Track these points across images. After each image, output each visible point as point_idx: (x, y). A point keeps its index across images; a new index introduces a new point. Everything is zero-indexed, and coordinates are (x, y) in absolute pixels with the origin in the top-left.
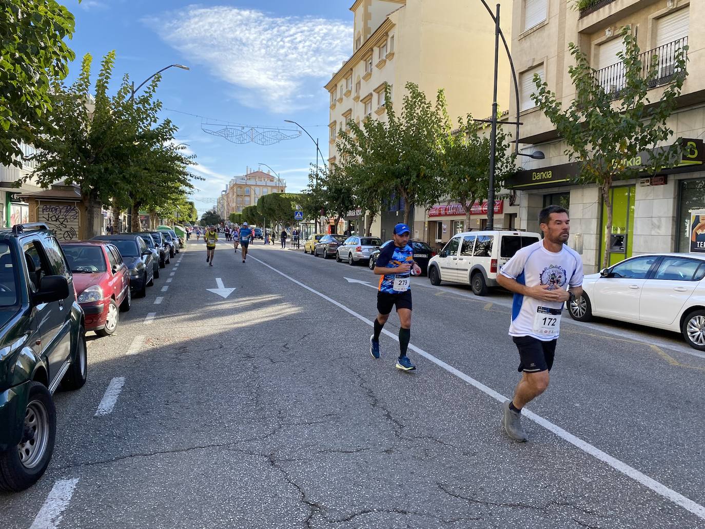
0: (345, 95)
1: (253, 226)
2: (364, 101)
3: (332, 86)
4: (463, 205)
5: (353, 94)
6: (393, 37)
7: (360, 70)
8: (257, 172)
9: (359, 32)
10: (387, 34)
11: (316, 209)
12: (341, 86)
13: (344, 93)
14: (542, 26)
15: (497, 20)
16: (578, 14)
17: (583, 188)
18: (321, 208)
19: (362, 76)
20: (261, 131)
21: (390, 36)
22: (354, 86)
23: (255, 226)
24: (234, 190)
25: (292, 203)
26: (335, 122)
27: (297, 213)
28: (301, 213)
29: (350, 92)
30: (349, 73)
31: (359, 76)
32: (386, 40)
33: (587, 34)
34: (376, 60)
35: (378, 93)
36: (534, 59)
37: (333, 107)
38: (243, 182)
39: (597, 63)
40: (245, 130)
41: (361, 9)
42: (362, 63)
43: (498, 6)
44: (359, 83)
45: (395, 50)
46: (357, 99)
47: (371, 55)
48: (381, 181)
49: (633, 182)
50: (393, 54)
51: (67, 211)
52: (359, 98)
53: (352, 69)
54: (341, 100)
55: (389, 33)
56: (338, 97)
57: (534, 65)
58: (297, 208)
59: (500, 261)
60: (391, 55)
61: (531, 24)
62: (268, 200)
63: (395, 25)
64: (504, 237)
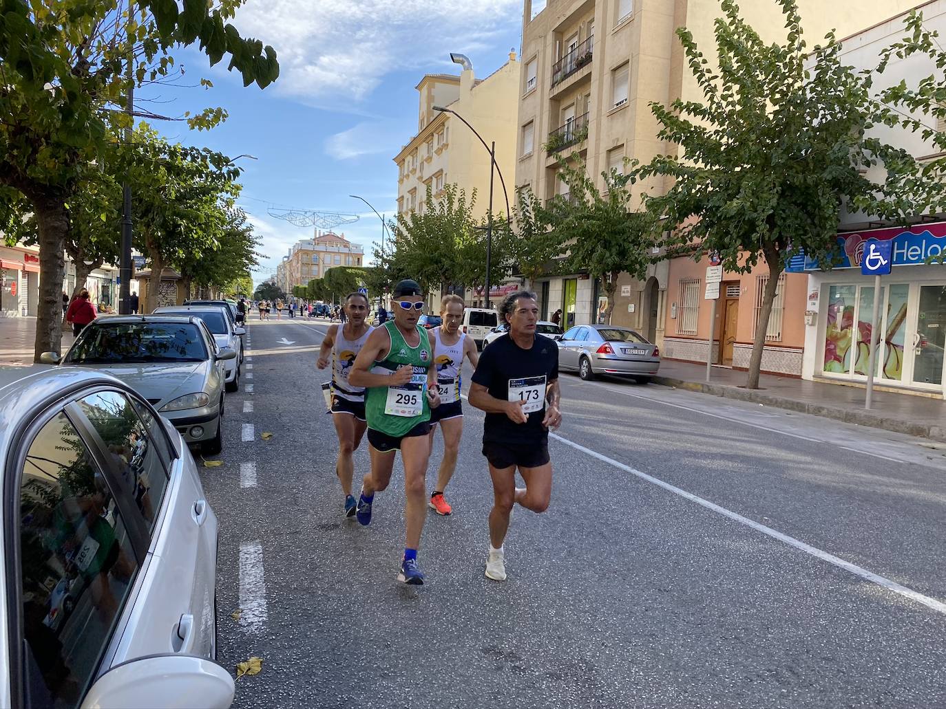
0: (411, 172)
1: (320, 302)
2: (426, 183)
3: (400, 160)
4: (476, 289)
5: (418, 174)
6: (448, 128)
7: (423, 151)
8: (328, 235)
9: (423, 113)
10: (443, 124)
11: (382, 286)
12: (409, 162)
13: (411, 169)
14: (530, 156)
15: (492, 154)
16: (545, 154)
17: (556, 279)
18: (386, 284)
19: (424, 158)
20: (322, 215)
21: (446, 127)
22: (418, 164)
23: (322, 302)
24: (298, 257)
25: (357, 279)
26: (403, 197)
27: (360, 290)
28: (365, 290)
29: (415, 170)
30: (415, 151)
31: (423, 156)
32: (443, 129)
33: (552, 169)
34: (436, 146)
35: (437, 177)
36: (526, 180)
37: (401, 181)
38: (310, 248)
39: (559, 190)
40: (307, 215)
41: (425, 90)
42: (425, 144)
43: (494, 143)
44: (423, 163)
45: (450, 142)
46: (420, 178)
47: (432, 139)
48: (422, 266)
49: (576, 276)
50: (447, 145)
51: (168, 287)
52: (422, 178)
53: (417, 148)
54: (409, 176)
55: (446, 123)
56: (406, 173)
57: (526, 184)
58: (361, 285)
59: (469, 327)
60: (446, 145)
61: (528, 150)
62: (336, 274)
63: (449, 118)
64: (472, 313)
